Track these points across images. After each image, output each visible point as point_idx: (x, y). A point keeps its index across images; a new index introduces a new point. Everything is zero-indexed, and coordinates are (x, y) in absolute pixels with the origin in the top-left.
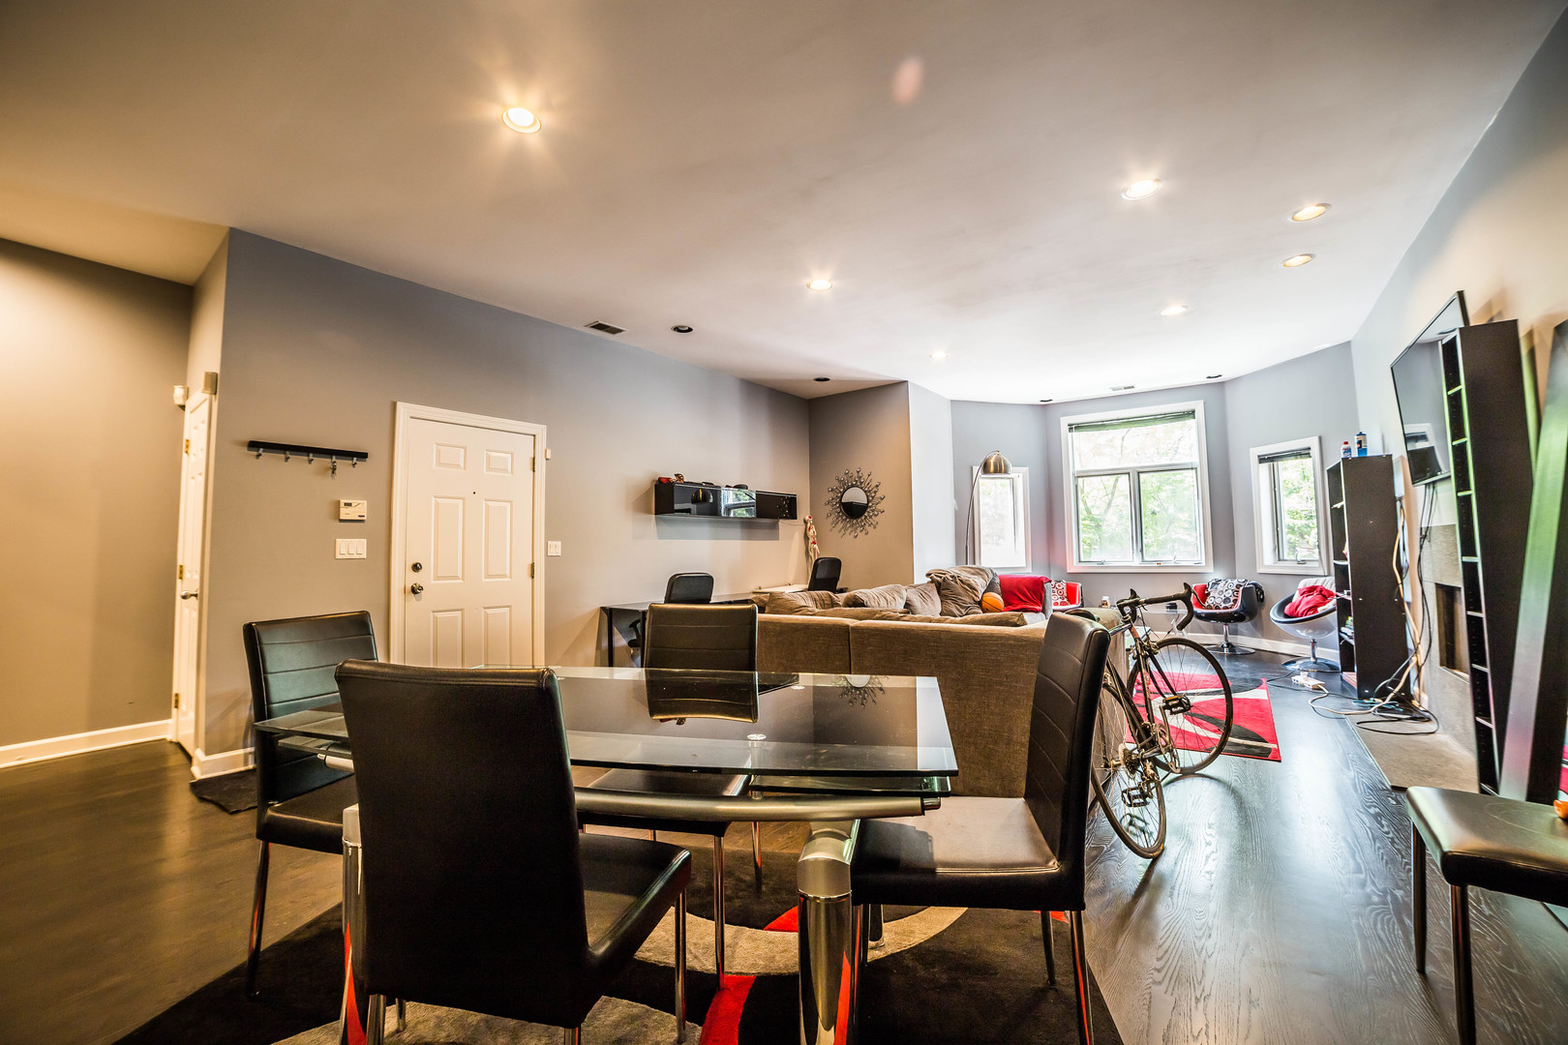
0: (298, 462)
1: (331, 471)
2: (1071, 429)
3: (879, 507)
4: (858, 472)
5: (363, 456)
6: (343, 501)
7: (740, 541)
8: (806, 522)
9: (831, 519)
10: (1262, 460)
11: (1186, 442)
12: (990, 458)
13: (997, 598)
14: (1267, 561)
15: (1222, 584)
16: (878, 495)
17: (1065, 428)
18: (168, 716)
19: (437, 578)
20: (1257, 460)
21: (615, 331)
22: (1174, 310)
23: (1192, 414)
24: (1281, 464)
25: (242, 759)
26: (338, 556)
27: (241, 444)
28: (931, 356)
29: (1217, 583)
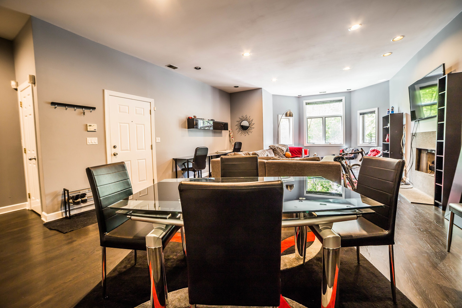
0: (70, 110)
1: (83, 114)
2: (306, 104)
3: (252, 126)
4: (246, 116)
5: (94, 108)
6: (88, 125)
7: (212, 137)
8: (229, 131)
9: (237, 130)
10: (361, 114)
11: (339, 109)
12: (288, 112)
13: (289, 153)
14: (360, 143)
15: (348, 149)
16: (252, 123)
17: (304, 104)
18: (26, 201)
19: (122, 150)
20: (359, 114)
21: (175, 68)
22: (347, 68)
23: (341, 101)
24: (366, 116)
25: (61, 214)
26: (88, 144)
27: (48, 103)
28: (272, 80)
29: (347, 149)
